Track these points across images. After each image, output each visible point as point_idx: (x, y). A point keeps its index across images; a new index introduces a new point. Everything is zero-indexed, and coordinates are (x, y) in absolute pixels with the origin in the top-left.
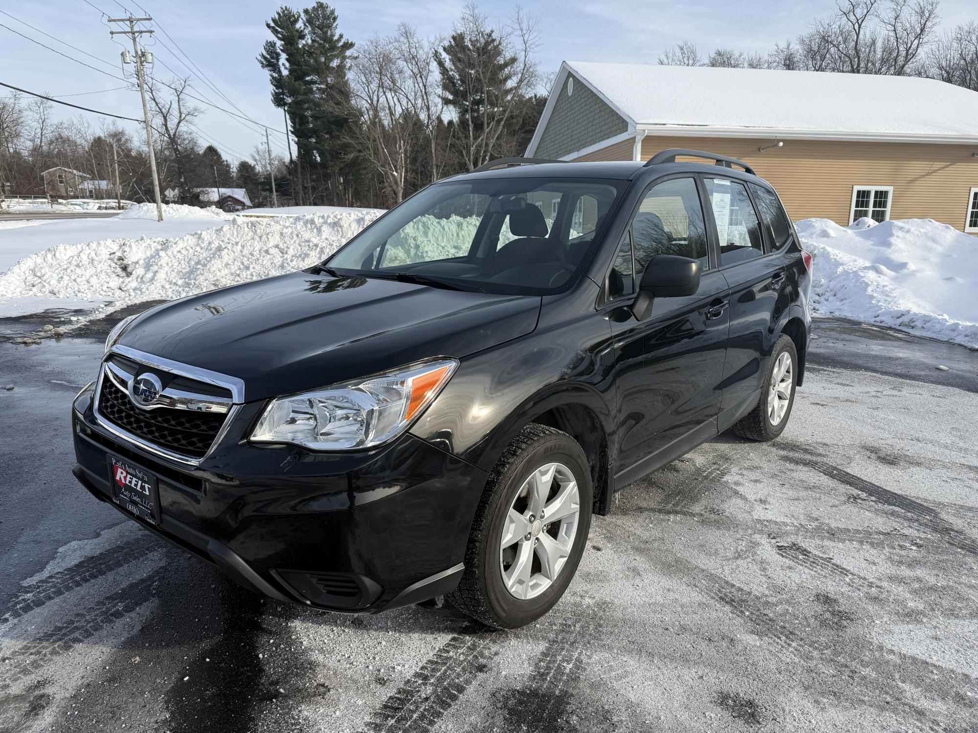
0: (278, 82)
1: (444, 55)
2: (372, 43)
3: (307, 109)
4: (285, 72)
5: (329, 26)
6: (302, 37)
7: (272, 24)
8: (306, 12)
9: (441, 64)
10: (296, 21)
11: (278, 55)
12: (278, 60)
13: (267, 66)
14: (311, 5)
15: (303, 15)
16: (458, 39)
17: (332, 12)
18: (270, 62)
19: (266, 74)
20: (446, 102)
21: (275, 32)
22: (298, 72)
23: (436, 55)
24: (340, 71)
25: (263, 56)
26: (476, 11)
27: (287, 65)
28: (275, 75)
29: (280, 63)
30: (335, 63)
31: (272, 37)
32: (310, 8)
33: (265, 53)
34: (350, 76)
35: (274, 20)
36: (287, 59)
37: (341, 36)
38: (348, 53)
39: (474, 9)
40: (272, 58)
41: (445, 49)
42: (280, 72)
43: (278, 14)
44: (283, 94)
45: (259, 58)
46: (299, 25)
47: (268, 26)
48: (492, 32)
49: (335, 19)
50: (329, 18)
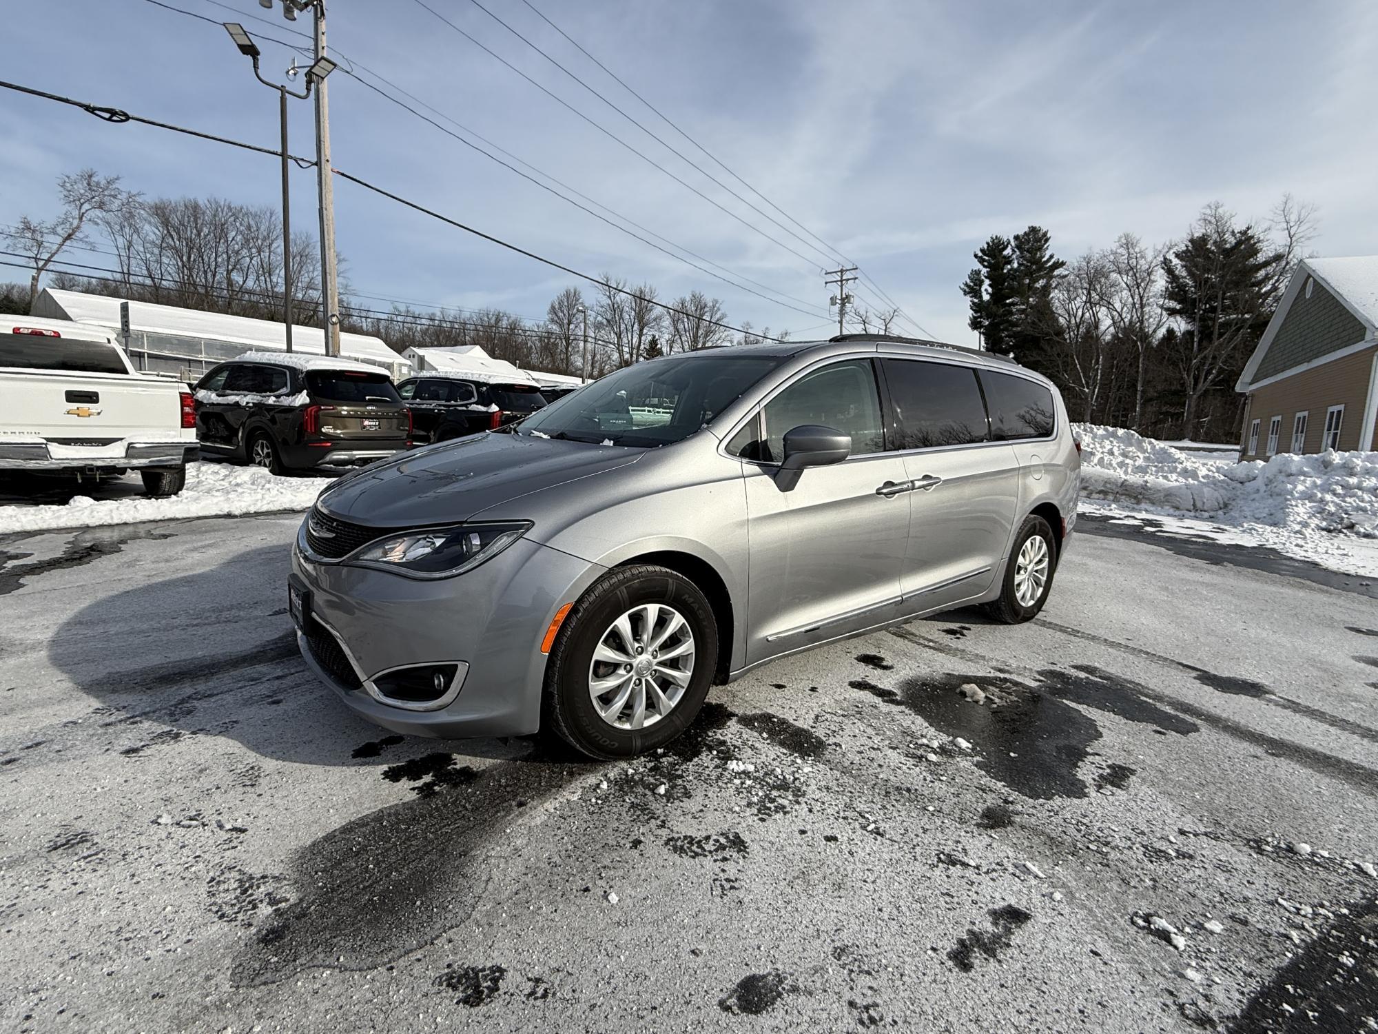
0: (977, 307)
1: (1175, 261)
2: (1085, 258)
3: (1003, 330)
4: (986, 297)
5: (1040, 249)
6: (1010, 262)
7: (980, 254)
8: (1017, 238)
9: (1170, 271)
10: (1005, 248)
11: (982, 282)
12: (980, 287)
13: (969, 293)
14: (1022, 230)
15: (1013, 243)
16: (1199, 244)
17: (1045, 234)
18: (973, 289)
19: (968, 300)
20: (1172, 312)
21: (981, 261)
22: (997, 296)
23: (1166, 263)
24: (1046, 290)
25: (966, 284)
26: (1220, 211)
27: (990, 290)
28: (976, 301)
29: (983, 289)
30: (1041, 283)
31: (978, 266)
32: (1021, 233)
33: (968, 281)
34: (1055, 294)
35: (982, 250)
36: (990, 285)
37: (1051, 257)
38: (1056, 273)
39: (1217, 208)
40: (975, 285)
41: (1177, 256)
42: (981, 297)
43: (988, 243)
44: (981, 317)
45: (963, 286)
46: (1008, 251)
47: (976, 256)
48: (1248, 228)
49: (1047, 240)
50: (1040, 240)
